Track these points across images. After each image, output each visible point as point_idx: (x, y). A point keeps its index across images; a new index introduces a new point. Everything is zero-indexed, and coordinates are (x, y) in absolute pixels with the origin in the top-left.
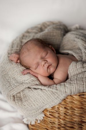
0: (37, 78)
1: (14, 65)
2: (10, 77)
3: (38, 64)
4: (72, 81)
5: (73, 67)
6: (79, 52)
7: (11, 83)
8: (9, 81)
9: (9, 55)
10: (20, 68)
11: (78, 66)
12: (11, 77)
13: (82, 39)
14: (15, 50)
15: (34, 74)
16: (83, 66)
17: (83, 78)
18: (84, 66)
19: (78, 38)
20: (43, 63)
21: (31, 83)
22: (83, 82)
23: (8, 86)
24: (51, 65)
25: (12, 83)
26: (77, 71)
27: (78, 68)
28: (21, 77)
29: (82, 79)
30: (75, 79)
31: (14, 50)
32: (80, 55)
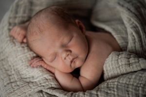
0: (54, 74)
1: (18, 47)
2: (10, 66)
3: (55, 55)
4: (110, 90)
5: (113, 62)
6: (122, 29)
7: (11, 77)
8: (9, 72)
9: (11, 27)
10: (27, 54)
11: (121, 61)
12: (12, 66)
13: (129, 8)
14: (20, 19)
15: (48, 68)
16: (129, 61)
17: (128, 85)
18: (131, 62)
19: (123, 6)
20: (64, 55)
21: (43, 85)
22: (128, 94)
23: (7, 82)
24: (77, 57)
25: (13, 79)
26: (118, 69)
27: (120, 64)
28: (27, 69)
29: (126, 89)
30: (115, 86)
31: (19, 17)
32: (124, 36)
